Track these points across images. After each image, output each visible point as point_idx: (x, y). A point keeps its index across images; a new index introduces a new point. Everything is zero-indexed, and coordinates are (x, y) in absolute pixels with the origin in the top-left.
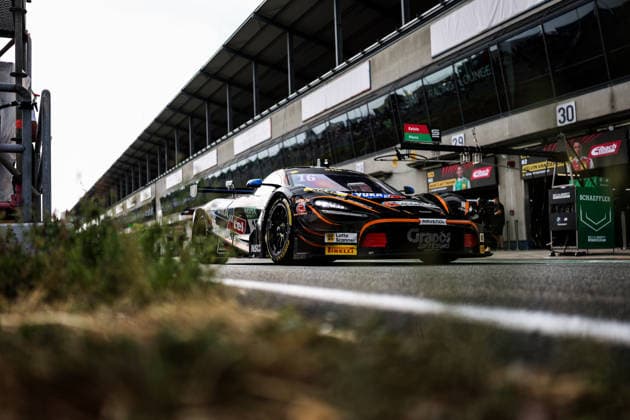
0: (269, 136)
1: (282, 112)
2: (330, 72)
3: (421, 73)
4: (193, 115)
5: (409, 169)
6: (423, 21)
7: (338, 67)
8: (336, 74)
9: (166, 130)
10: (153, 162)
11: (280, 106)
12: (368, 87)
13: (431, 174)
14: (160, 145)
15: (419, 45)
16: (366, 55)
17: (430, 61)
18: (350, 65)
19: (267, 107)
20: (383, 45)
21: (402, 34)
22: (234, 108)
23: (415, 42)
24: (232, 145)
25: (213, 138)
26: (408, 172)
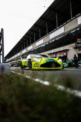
0: (43, 42)
1: (46, 37)
2: (56, 29)
3: (76, 28)
4: (28, 39)
5: (73, 49)
6: (76, 17)
7: (57, 28)
8: (57, 29)
9: (23, 41)
10: (20, 48)
11: (45, 36)
12: (64, 32)
13: (78, 50)
14: (21, 45)
15: (75, 22)
16: (63, 25)
17: (78, 26)
18: (60, 28)
19: (43, 37)
20: (67, 23)
21: (71, 20)
22: (36, 37)
23: (74, 22)
24: (36, 44)
25: (32, 43)
26: (72, 49)
